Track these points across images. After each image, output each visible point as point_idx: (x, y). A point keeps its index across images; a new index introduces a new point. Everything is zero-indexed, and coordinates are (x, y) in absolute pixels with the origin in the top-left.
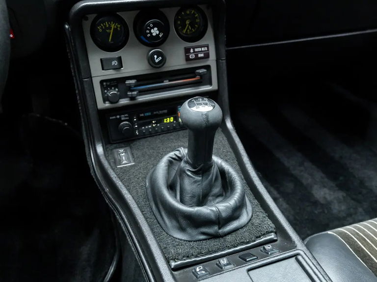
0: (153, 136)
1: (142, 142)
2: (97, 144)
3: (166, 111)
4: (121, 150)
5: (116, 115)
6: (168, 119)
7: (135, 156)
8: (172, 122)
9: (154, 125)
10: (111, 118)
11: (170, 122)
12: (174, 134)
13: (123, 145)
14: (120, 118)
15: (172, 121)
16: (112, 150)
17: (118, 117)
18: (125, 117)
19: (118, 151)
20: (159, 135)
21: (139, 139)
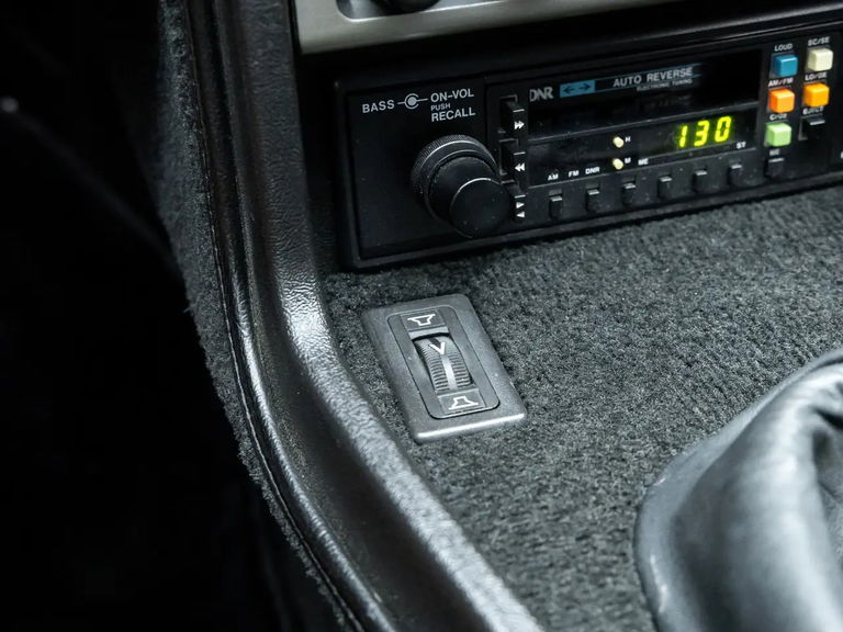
0: (604, 229)
1: (540, 264)
3: (684, 75)
4: (422, 319)
5: (399, 92)
6: (705, 124)
8: (720, 148)
9: (618, 164)
10: (366, 108)
11: (712, 149)
12: (729, 219)
13: (426, 285)
14: (425, 109)
15: (721, 137)
16: (360, 309)
17: (412, 101)
18: (456, 104)
19: (403, 325)
20: (638, 223)
21: (516, 245)
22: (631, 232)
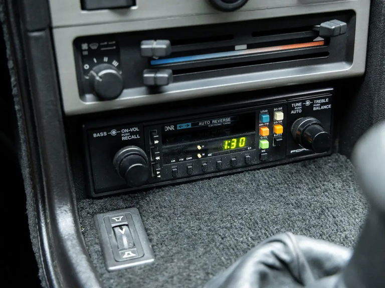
0: (196, 181)
1: (168, 196)
2: (57, 205)
3: (227, 121)
4: (117, 218)
5: (108, 129)
6: (235, 140)
7: (155, 238)
8: (240, 150)
9: (199, 156)
10: (95, 135)
11: (238, 150)
12: (246, 177)
13: (121, 204)
14: (119, 135)
15: (242, 145)
16: (93, 215)
17: (114, 132)
18: (132, 133)
19: (110, 221)
20: (209, 178)
21: (159, 187)
22: (206, 182)
